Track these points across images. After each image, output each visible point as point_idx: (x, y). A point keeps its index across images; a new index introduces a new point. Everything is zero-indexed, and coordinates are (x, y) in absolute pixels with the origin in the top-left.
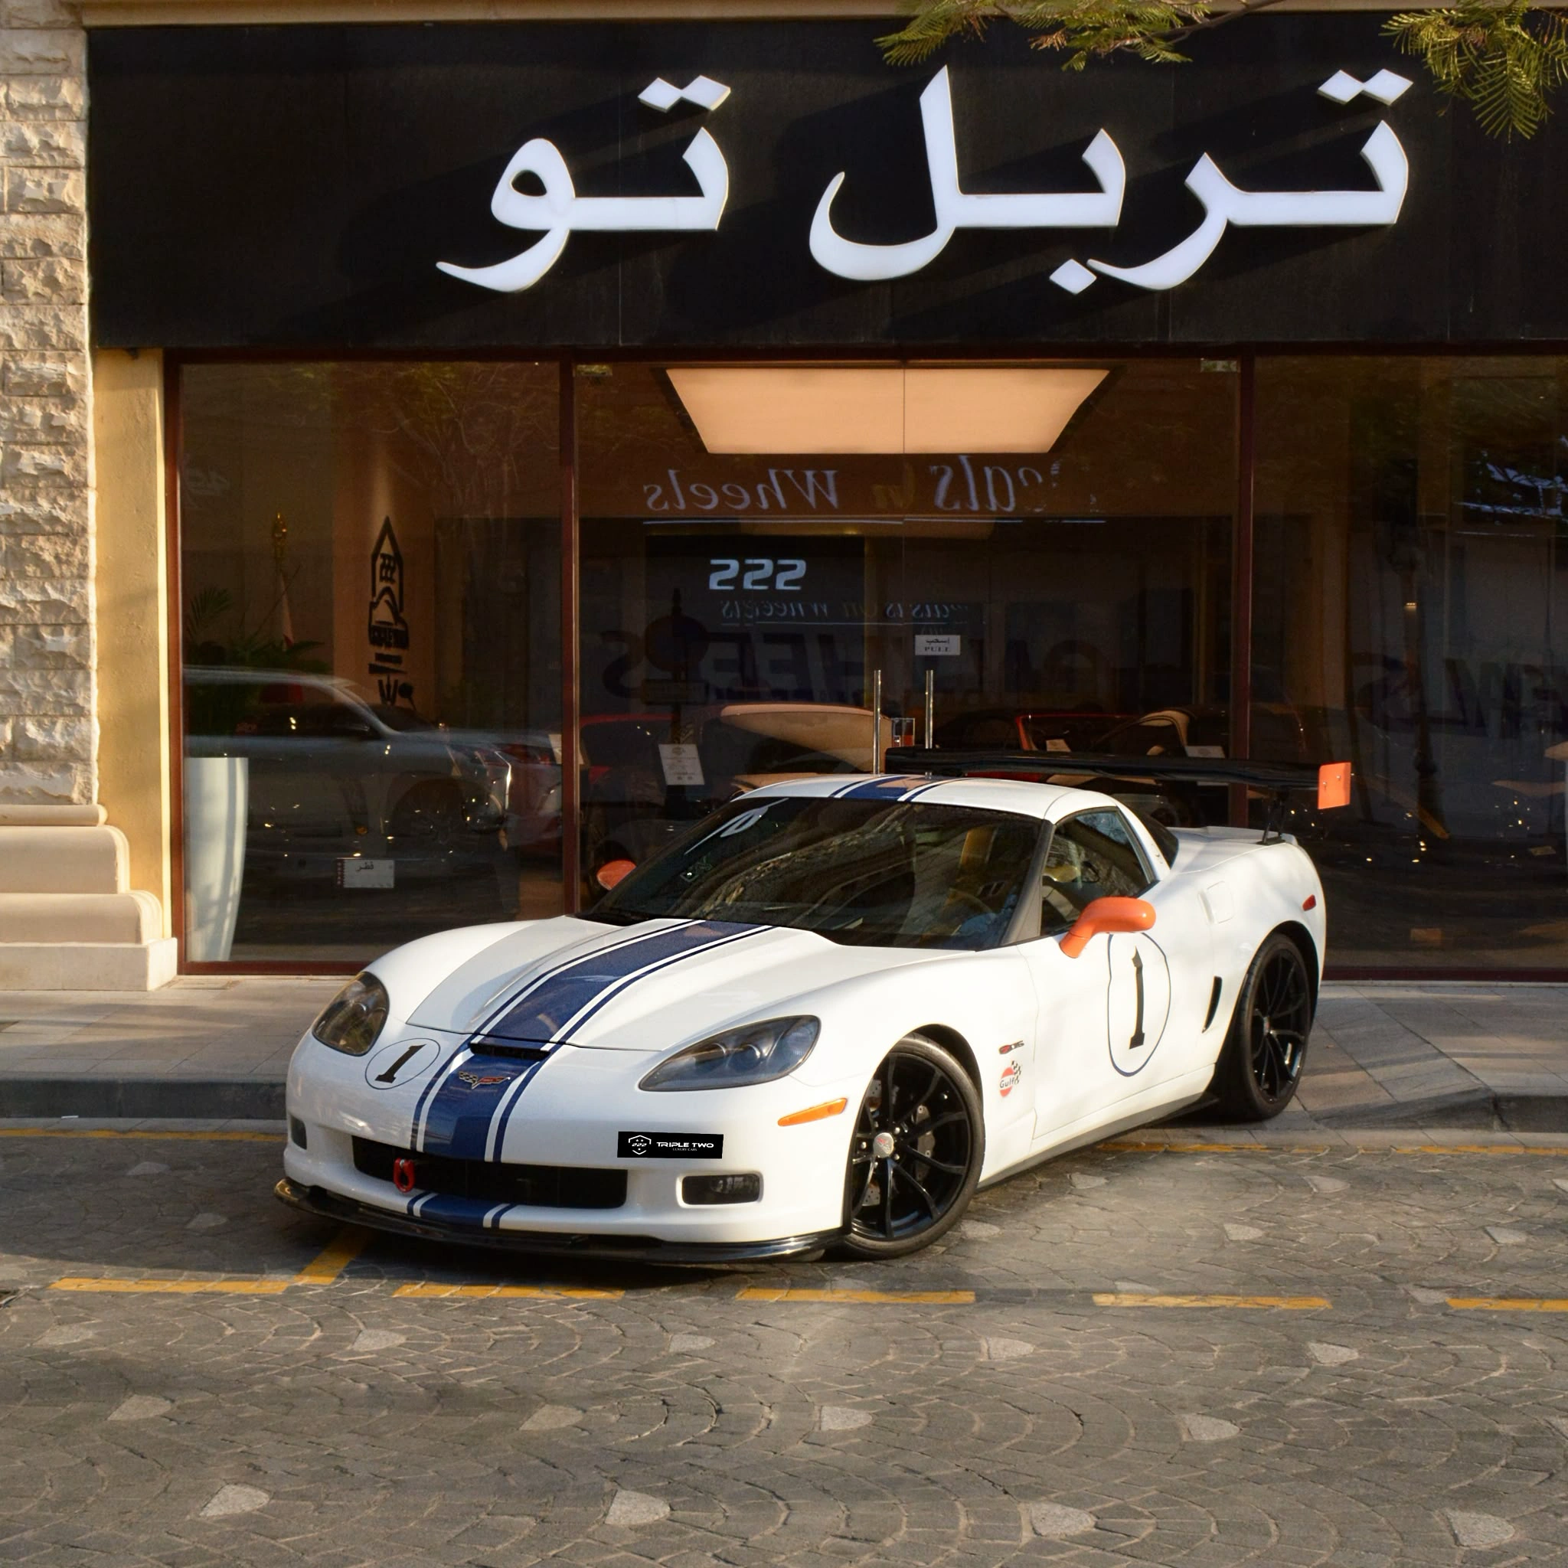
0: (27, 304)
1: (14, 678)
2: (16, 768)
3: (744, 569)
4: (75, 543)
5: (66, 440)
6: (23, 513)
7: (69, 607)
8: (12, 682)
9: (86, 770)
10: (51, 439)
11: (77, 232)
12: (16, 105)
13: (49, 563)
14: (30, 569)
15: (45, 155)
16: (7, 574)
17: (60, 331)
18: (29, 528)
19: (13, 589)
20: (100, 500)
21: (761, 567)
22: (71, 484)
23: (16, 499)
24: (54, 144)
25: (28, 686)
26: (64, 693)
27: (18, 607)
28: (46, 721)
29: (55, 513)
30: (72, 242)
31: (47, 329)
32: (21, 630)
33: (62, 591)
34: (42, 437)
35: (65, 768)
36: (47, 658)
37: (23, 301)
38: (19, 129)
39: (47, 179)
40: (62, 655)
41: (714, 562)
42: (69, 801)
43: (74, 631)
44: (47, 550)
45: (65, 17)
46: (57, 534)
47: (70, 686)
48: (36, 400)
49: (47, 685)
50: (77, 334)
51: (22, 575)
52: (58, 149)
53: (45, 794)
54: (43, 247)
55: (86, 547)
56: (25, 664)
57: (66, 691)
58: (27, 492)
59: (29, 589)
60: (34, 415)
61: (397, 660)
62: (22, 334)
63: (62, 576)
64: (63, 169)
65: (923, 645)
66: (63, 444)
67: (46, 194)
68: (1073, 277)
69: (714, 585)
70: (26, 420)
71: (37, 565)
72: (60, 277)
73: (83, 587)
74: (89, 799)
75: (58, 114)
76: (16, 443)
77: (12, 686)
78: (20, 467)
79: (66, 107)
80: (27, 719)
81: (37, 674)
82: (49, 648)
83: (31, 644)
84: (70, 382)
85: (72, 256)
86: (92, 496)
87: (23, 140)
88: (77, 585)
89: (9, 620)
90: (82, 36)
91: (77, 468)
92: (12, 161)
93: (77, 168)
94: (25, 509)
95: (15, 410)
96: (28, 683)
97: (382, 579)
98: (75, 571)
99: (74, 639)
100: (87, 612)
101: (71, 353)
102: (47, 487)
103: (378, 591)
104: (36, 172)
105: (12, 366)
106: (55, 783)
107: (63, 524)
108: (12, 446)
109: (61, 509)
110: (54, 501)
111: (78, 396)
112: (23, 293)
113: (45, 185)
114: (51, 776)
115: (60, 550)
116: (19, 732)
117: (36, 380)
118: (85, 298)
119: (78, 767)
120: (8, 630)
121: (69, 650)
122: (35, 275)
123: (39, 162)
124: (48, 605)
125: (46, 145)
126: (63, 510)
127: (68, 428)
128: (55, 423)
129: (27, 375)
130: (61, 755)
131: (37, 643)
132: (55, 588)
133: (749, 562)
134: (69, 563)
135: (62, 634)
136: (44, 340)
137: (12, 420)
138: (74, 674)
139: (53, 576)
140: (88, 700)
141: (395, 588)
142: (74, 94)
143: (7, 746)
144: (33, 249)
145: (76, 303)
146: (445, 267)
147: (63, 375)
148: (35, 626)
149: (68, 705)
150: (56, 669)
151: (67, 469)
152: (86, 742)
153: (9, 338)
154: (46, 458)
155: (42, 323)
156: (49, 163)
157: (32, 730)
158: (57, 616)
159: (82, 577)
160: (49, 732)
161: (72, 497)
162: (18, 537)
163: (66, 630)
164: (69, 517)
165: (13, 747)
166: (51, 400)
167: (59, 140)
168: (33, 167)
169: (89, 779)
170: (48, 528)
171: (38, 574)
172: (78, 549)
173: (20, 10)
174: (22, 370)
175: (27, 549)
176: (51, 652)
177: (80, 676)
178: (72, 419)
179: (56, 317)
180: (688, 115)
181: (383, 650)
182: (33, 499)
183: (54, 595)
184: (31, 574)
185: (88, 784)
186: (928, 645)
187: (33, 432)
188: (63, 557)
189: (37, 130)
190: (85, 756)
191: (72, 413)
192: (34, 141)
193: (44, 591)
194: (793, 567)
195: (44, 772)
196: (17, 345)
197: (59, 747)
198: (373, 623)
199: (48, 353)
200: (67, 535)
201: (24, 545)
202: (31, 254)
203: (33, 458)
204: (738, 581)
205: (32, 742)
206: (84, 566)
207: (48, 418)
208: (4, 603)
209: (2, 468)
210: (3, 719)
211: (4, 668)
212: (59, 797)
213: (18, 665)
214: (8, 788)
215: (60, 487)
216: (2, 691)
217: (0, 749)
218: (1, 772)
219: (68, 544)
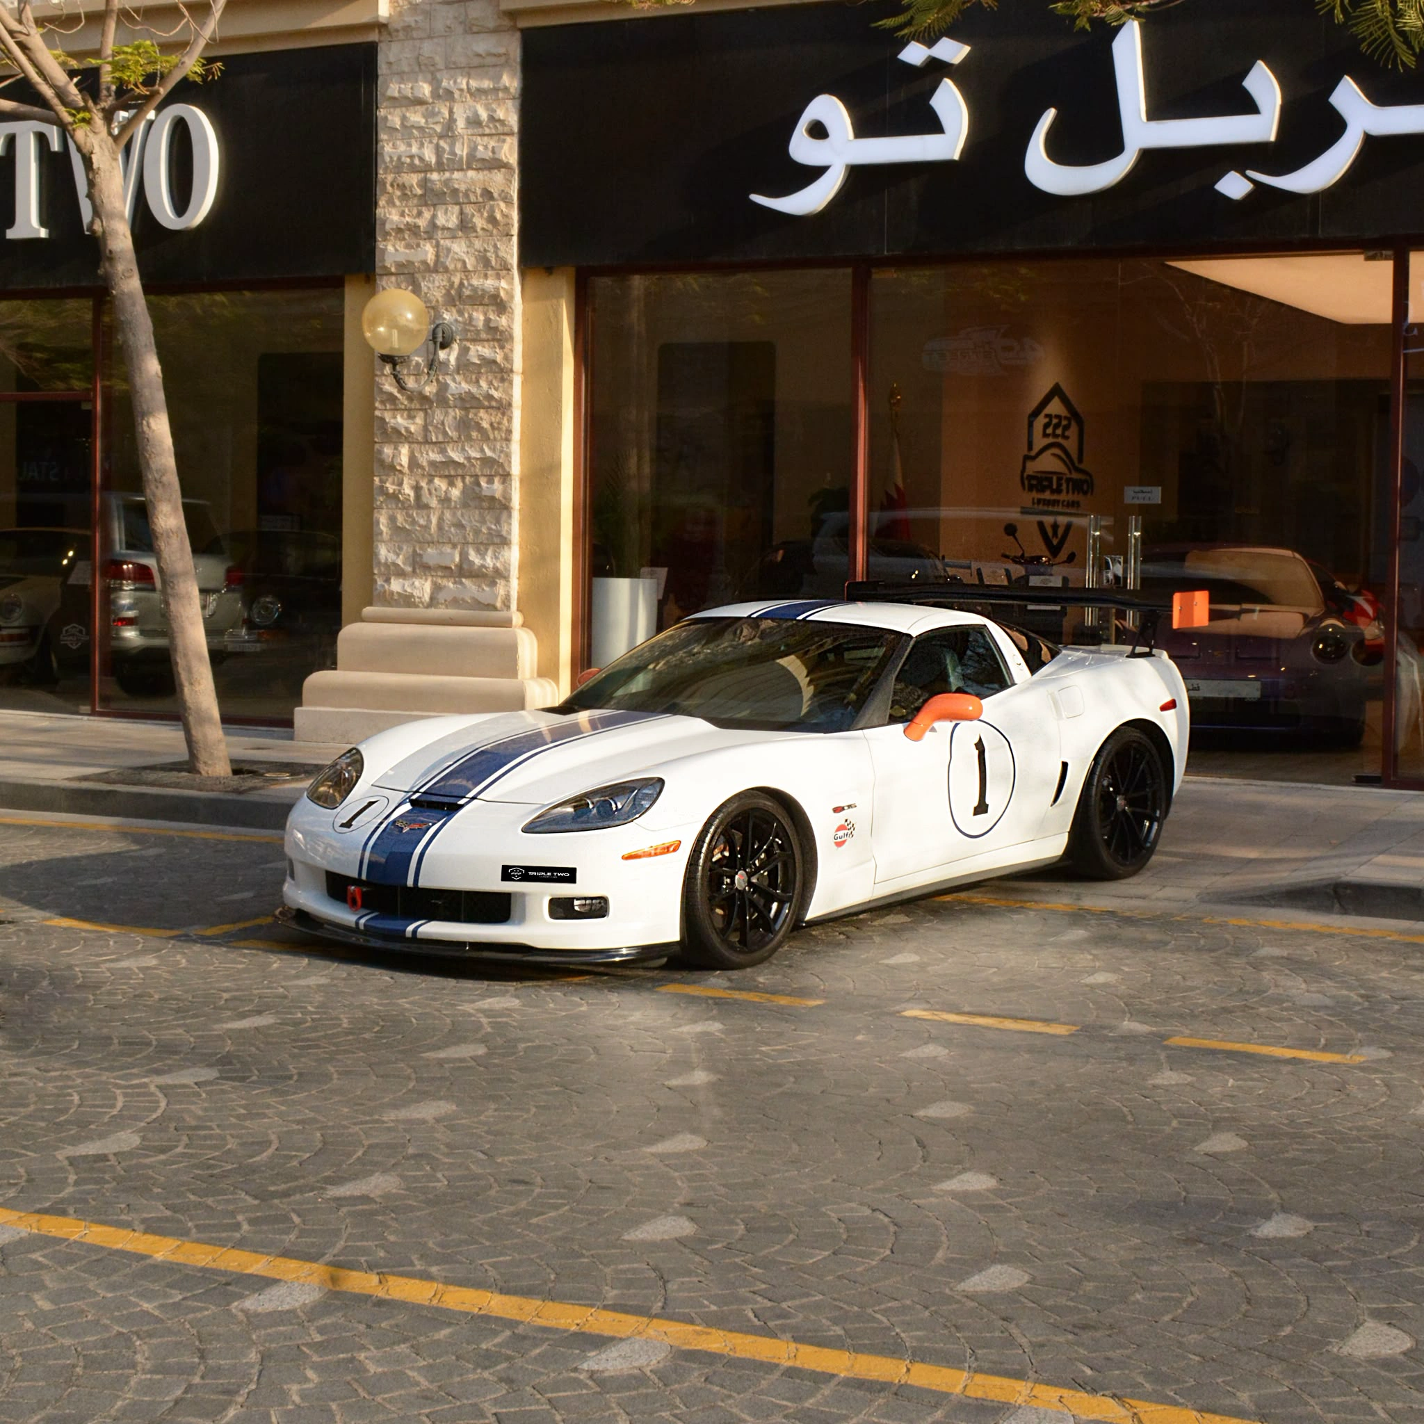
0: (477, 237)
1: (462, 516)
2: (461, 583)
4: (503, 414)
5: (500, 337)
6: (470, 393)
7: (499, 462)
8: (461, 518)
9: (507, 585)
10: (490, 337)
11: (511, 182)
12: (473, 90)
13: (486, 429)
14: (474, 434)
15: (491, 125)
16: (460, 437)
17: (497, 256)
18: (475, 403)
19: (463, 449)
20: (523, 383)
22: (502, 370)
23: (466, 382)
24: (497, 117)
25: (471, 521)
26: (493, 527)
27: (466, 462)
28: (482, 548)
29: (490, 392)
30: (507, 190)
31: (488, 254)
32: (468, 479)
33: (494, 450)
34: (484, 336)
35: (493, 584)
36: (483, 500)
37: (474, 234)
38: (475, 107)
39: (492, 143)
40: (493, 498)
42: (495, 609)
43: (501, 480)
44: (485, 419)
45: (507, 22)
46: (492, 407)
47: (498, 522)
48: (481, 308)
49: (483, 521)
50: (509, 260)
51: (469, 438)
52: (499, 120)
53: (479, 603)
54: (488, 194)
55: (511, 418)
56: (469, 506)
57: (496, 525)
58: (474, 377)
59: (473, 449)
60: (478, 319)
62: (473, 259)
63: (495, 439)
64: (502, 135)
65: (1132, 496)
66: (498, 341)
67: (490, 154)
68: (1234, 186)
70: (474, 323)
71: (479, 431)
72: (498, 216)
73: (508, 447)
74: (508, 607)
75: (501, 95)
76: (467, 340)
77: (460, 521)
78: (468, 358)
79: (506, 89)
80: (470, 546)
81: (477, 512)
82: (484, 493)
83: (474, 489)
84: (502, 294)
85: (507, 200)
86: (517, 380)
87: (477, 115)
88: (505, 446)
89: (460, 472)
90: (518, 35)
91: (507, 358)
92: (470, 131)
93: (511, 134)
94: (471, 389)
95: (466, 315)
96: (470, 518)
98: (504, 435)
99: (501, 487)
100: (510, 466)
101: (504, 272)
102: (487, 372)
104: (486, 138)
105: (466, 282)
106: (486, 594)
107: (496, 400)
108: (465, 343)
110: (490, 383)
111: (508, 305)
112: (474, 229)
113: (490, 147)
114: (483, 589)
115: (493, 419)
116: (464, 556)
117: (480, 293)
118: (515, 230)
120: (459, 478)
121: (498, 495)
122: (482, 215)
123: (487, 131)
124: (486, 461)
125: (492, 118)
126: (496, 389)
127: (501, 328)
128: (492, 325)
129: (475, 289)
130: (490, 572)
131: (477, 489)
132: (490, 448)
134: (499, 429)
135: (493, 483)
136: (486, 263)
137: (465, 323)
138: (501, 513)
139: (489, 439)
140: (509, 532)
142: (511, 82)
143: (456, 566)
144: (482, 195)
145: (509, 235)
146: (757, 198)
147: (497, 289)
148: (477, 476)
149: (497, 536)
150: (489, 508)
151: (499, 358)
152: (508, 564)
153: (464, 262)
154: (486, 351)
155: (486, 251)
156: (494, 131)
157: (473, 556)
158: (491, 468)
159: (508, 440)
160: (483, 557)
161: (503, 380)
162: (467, 410)
163: (496, 480)
164: (500, 395)
165: (460, 567)
166: (491, 308)
167: (501, 114)
168: (484, 135)
169: (508, 592)
170: (486, 403)
171: (479, 438)
172: (505, 419)
173: (477, 19)
174: (472, 285)
175: (473, 419)
176: (486, 496)
177: (505, 515)
178: (503, 321)
179: (495, 246)
180: (937, 69)
182: (477, 382)
183: (489, 453)
184: (474, 437)
185: (508, 597)
186: (1136, 495)
187: (478, 332)
188: (495, 425)
189: (487, 107)
190: (507, 575)
191: (503, 317)
192: (484, 115)
193: (482, 450)
195: (479, 586)
196: (469, 267)
197: (489, 568)
199: (489, 273)
200: (499, 409)
201: (471, 416)
202: (480, 200)
203: (478, 351)
205: (472, 563)
206: (509, 432)
207: (488, 320)
208: (457, 459)
209: (458, 359)
210: (454, 546)
211: (456, 508)
212: (488, 605)
213: (465, 505)
214: (455, 598)
215: (495, 372)
216: (454, 525)
217: (450, 568)
218: (451, 585)
219: (499, 415)
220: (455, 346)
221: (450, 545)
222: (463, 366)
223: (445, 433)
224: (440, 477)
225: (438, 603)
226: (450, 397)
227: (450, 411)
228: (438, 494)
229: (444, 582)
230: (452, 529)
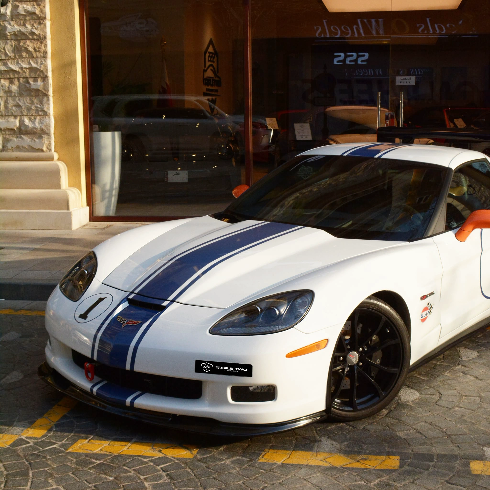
1: (19, 100)
2: (21, 138)
3: (346, 56)
4: (41, 43)
6: (20, 31)
7: (40, 70)
8: (18, 102)
9: (49, 138)
13: (31, 52)
14: (24, 54)
16: (15, 57)
18: (23, 37)
19: (18, 63)
20: (52, 25)
21: (352, 56)
22: (39, 18)
23: (18, 25)
25: (25, 103)
26: (39, 106)
27: (20, 70)
28: (32, 118)
29: (33, 30)
32: (21, 80)
33: (37, 63)
35: (40, 137)
36: (32, 91)
40: (37, 90)
41: (336, 54)
42: (42, 151)
43: (42, 80)
44: (30, 46)
46: (34, 39)
47: (41, 103)
49: (32, 103)
51: (21, 57)
53: (33, 148)
55: (46, 45)
56: (23, 95)
57: (40, 105)
58: (22, 22)
59: (24, 63)
61: (216, 91)
63: (37, 57)
65: (399, 80)
66: (36, 1)
69: (335, 63)
71: (27, 53)
73: (45, 62)
74: (50, 150)
76: (17, 1)
77: (18, 103)
78: (18, 11)
80: (25, 117)
81: (28, 98)
82: (32, 88)
83: (25, 85)
86: (48, 23)
88: (43, 61)
89: (16, 76)
91: (42, 11)
94: (21, 29)
96: (25, 102)
97: (209, 61)
98: (42, 55)
99: (42, 84)
100: (47, 72)
102: (30, 20)
103: (207, 65)
106: (37, 143)
107: (36, 35)
108: (15, 3)
109: (35, 29)
110: (33, 25)
114: (35, 141)
115: (35, 46)
116: (22, 122)
119: (45, 137)
120: (16, 80)
121: (40, 88)
124: (32, 69)
126: (36, 29)
130: (39, 132)
131: (28, 85)
132: (34, 62)
133: (349, 54)
134: (39, 51)
135: (37, 81)
138: (43, 98)
139: (33, 57)
140: (49, 109)
141: (215, 65)
143: (17, 128)
148: (27, 78)
149: (41, 111)
150: (36, 96)
151: (37, 11)
152: (48, 126)
154: (29, 7)
157: (27, 121)
158: (35, 74)
159: (45, 57)
160: (33, 122)
161: (40, 24)
162: (19, 41)
163: (39, 80)
164: (39, 32)
165: (19, 128)
169: (50, 141)
170: (30, 37)
171: (27, 57)
172: (43, 45)
175: (23, 46)
176: (33, 89)
177: (45, 99)
181: (210, 87)
182: (24, 25)
183: (34, 65)
184: (24, 56)
185: (50, 144)
186: (401, 81)
188: (37, 49)
190: (48, 132)
193: (30, 63)
194: (364, 56)
195: (32, 139)
197: (38, 129)
198: (205, 77)
200: (38, 40)
201: (21, 44)
203: (24, 7)
204: (344, 61)
205: (26, 126)
206: (46, 53)
208: (14, 69)
209: (12, 12)
210: (15, 117)
211: (15, 96)
212: (38, 149)
213: (21, 94)
214: (18, 146)
215: (35, 19)
216: (15, 106)
217: (14, 130)
218: (15, 139)
219: (39, 43)
220: (10, 5)
221: (13, 117)
222: (15, 16)
223: (6, 54)
224: (4, 79)
225: (8, 149)
226: (8, 34)
227: (8, 41)
228: (4, 88)
229: (11, 137)
230: (14, 108)
